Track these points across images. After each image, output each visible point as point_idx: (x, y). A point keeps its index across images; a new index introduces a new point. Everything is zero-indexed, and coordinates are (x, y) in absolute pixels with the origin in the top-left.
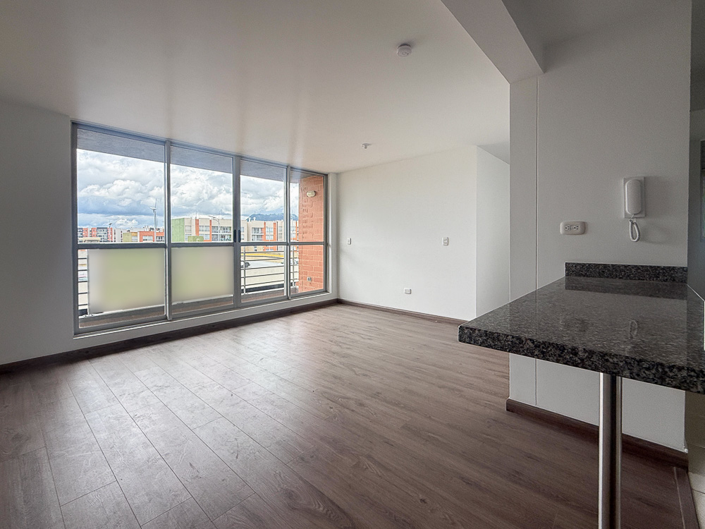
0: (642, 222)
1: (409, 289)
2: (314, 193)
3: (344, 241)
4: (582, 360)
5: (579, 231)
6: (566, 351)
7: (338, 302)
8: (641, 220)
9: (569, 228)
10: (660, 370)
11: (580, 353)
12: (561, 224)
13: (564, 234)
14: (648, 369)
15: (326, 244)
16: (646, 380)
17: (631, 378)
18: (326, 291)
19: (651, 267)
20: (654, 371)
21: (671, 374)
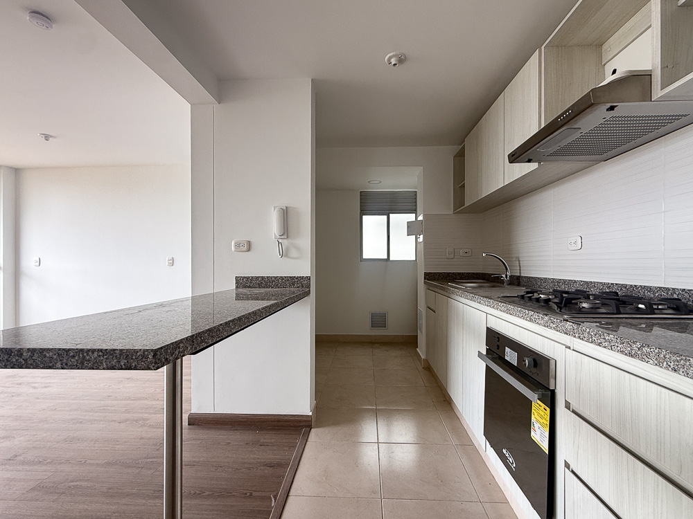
0: (285, 242)
4: (25, 360)
5: (245, 248)
6: (13, 354)
8: (285, 241)
9: (238, 245)
10: (81, 356)
11: (25, 354)
12: (233, 243)
13: (235, 251)
14: (73, 357)
16: (72, 367)
17: (62, 368)
19: (290, 277)
20: (77, 358)
21: (88, 358)
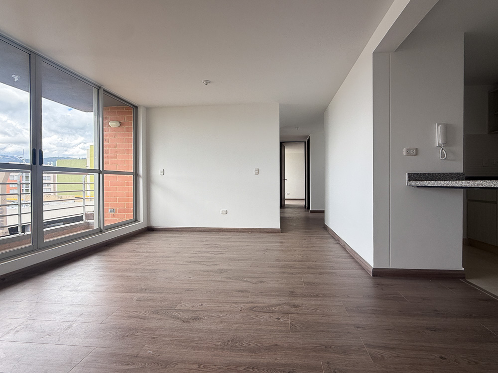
1: (225, 210)
2: (119, 124)
3: (156, 172)
5: (414, 153)
7: (150, 230)
8: (447, 147)
9: (409, 151)
12: (404, 150)
13: (406, 155)
15: (136, 175)
18: (136, 220)
